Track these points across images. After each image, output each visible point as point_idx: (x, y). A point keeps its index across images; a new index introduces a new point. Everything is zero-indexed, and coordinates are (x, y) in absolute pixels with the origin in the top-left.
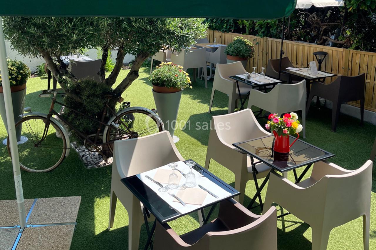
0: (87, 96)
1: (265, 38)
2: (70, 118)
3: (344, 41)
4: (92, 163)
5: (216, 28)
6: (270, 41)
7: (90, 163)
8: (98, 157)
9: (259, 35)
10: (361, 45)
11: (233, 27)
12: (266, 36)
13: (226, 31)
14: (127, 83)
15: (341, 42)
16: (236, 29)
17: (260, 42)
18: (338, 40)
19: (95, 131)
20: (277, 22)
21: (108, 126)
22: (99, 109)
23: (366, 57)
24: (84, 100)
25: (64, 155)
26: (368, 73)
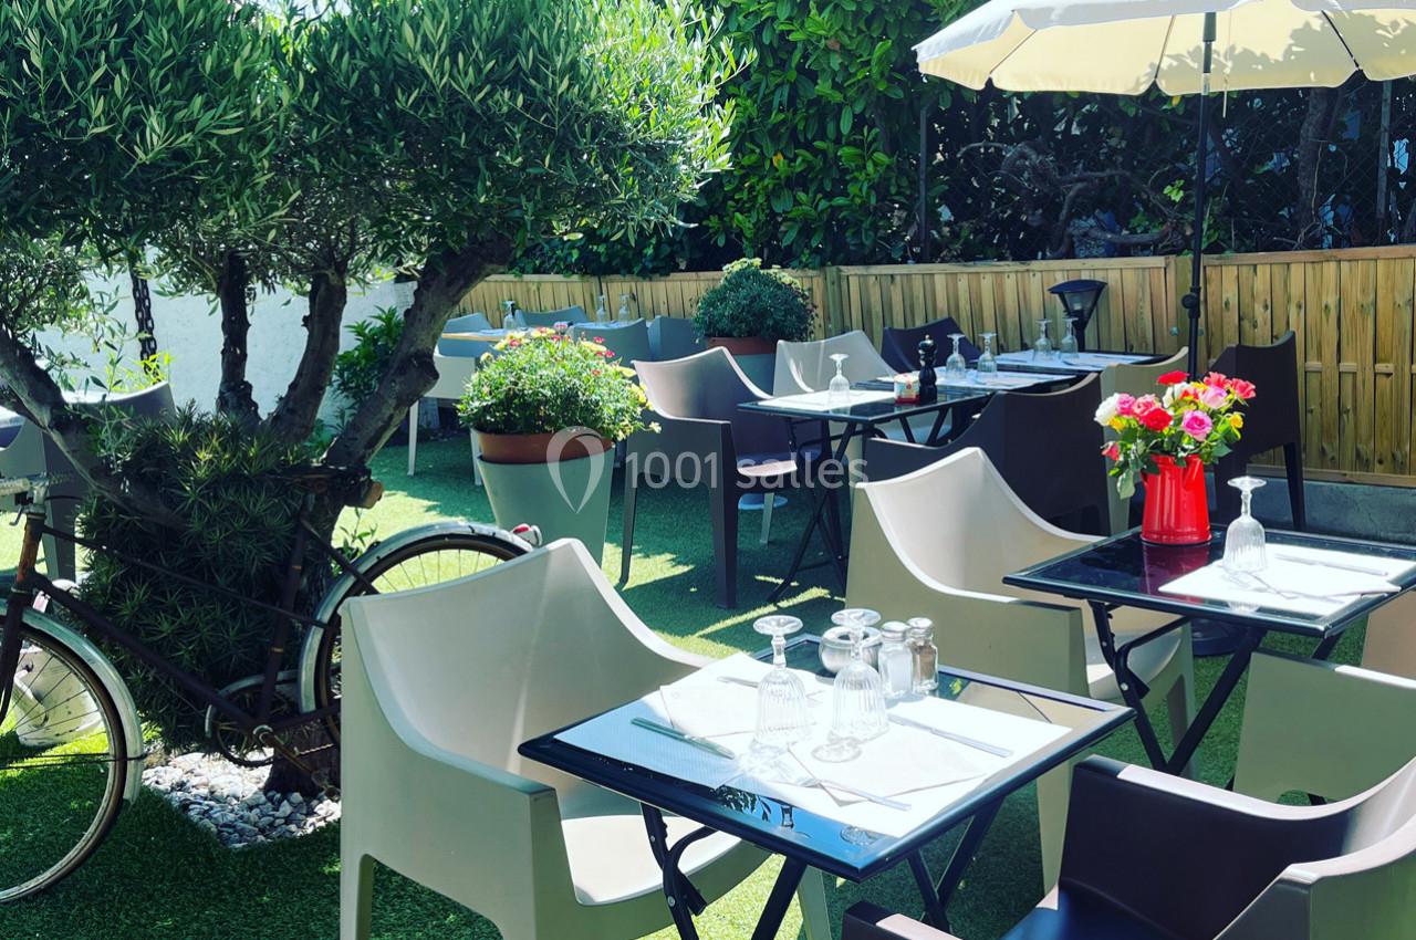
0: (207, 487)
1: (831, 270)
2: (126, 610)
3: (1155, 231)
4: (243, 829)
5: (609, 262)
6: (854, 282)
7: (231, 830)
8: (263, 799)
9: (801, 262)
10: (1226, 237)
11: (683, 249)
12: (833, 264)
13: (655, 271)
14: (386, 417)
15: (1146, 237)
16: (697, 255)
17: (810, 290)
18: (1133, 231)
19: (259, 663)
20: (873, 201)
21: (320, 624)
22: (269, 548)
23: (1264, 271)
24: (191, 507)
25: (116, 796)
26: (1275, 334)
